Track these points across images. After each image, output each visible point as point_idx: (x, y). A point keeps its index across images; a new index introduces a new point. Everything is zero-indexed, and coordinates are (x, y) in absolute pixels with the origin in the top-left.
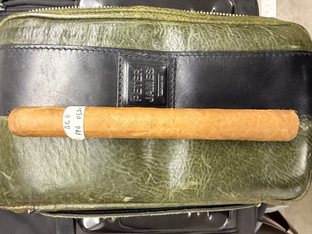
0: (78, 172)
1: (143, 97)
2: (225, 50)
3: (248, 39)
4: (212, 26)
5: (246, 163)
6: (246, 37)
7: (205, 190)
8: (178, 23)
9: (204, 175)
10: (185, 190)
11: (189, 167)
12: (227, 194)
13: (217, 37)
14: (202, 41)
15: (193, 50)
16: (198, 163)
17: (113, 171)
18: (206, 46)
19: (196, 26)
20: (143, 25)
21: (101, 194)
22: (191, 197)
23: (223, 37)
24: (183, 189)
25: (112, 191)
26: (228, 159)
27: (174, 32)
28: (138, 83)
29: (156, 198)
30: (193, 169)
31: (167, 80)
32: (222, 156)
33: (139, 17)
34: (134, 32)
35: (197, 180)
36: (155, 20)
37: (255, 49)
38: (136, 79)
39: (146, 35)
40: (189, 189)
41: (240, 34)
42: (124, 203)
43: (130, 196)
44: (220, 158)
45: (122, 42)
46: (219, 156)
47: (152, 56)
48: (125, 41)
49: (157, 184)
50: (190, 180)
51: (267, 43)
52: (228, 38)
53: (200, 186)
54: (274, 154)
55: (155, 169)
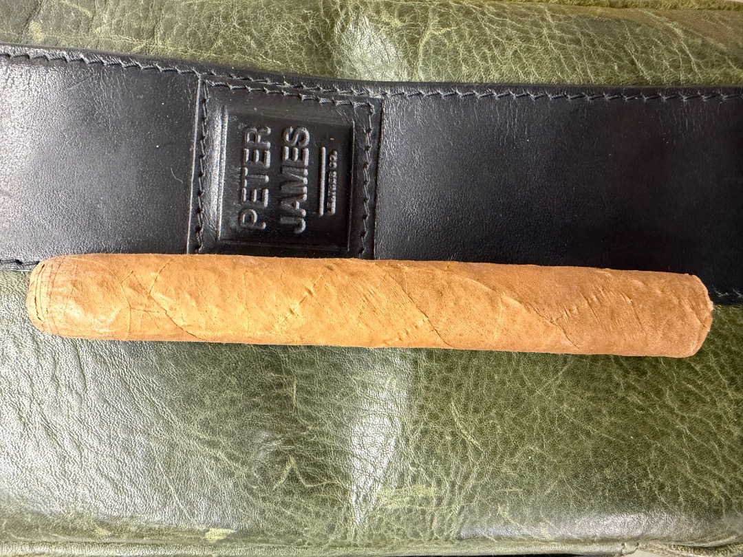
2: (532, 80)
3: (606, 47)
5: (588, 434)
6: (601, 42)
7: (460, 513)
9: (458, 468)
10: (396, 511)
11: (411, 439)
12: (528, 529)
13: (509, 39)
14: (461, 49)
15: (433, 79)
16: (439, 428)
17: (173, 446)
18: (474, 65)
23: (527, 39)
24: (390, 507)
26: (535, 419)
27: (378, 22)
28: (258, 171)
29: (306, 531)
30: (424, 447)
31: (350, 169)
32: (515, 406)
34: (256, 17)
35: (433, 483)
37: (625, 78)
38: (251, 158)
39: (292, 25)
40: (410, 511)
41: (582, 33)
42: (207, 544)
43: (226, 526)
44: (510, 414)
46: (506, 408)
47: (304, 93)
48: (226, 43)
49: (312, 489)
50: (414, 480)
51: (666, 63)
52: (544, 44)
53: (445, 502)
54: (679, 410)
55: (307, 443)
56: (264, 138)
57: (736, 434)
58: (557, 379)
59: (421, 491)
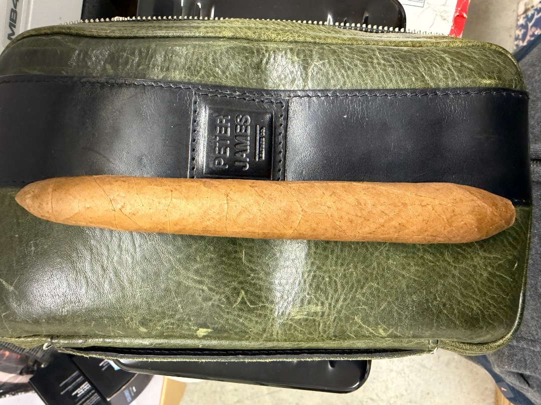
0: (121, 283)
1: (231, 161)
2: (369, 88)
3: (408, 68)
4: (348, 48)
5: (403, 276)
6: (405, 66)
7: (334, 321)
8: (294, 44)
9: (332, 296)
10: (300, 319)
11: (307, 280)
12: (372, 329)
13: (356, 65)
14: (331, 72)
15: (316, 88)
16: (322, 274)
17: (180, 283)
19: (323, 49)
20: (236, 47)
21: (159, 321)
22: (311, 333)
23: (366, 66)
24: (296, 318)
25: (177, 317)
26: (374, 269)
27: (286, 58)
28: (223, 138)
29: (251, 331)
31: (272, 136)
32: (363, 262)
33: (230, 35)
34: (221, 58)
36: (256, 41)
37: (419, 85)
38: (220, 132)
39: (240, 62)
40: (307, 320)
41: (395, 61)
42: (197, 337)
43: (208, 327)
44: (361, 267)
45: (200, 74)
46: (358, 263)
47: (247, 96)
48: (206, 72)
49: (254, 308)
50: (309, 303)
51: (441, 76)
52: (374, 68)
53: (326, 314)
54: (453, 262)
55: (250, 283)
56: (227, 121)
57: (485, 275)
58: (386, 247)
59: (313, 308)
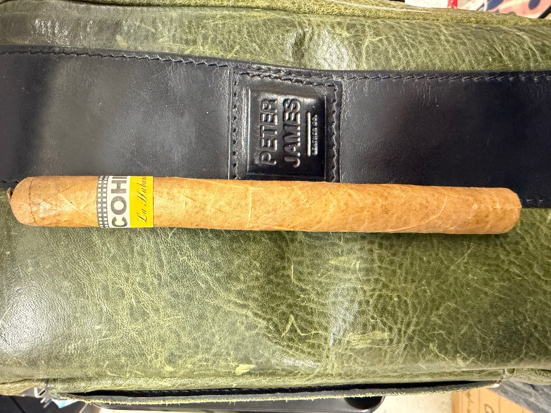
1: (279, 156)
3: (482, 47)
5: (486, 293)
6: (479, 44)
8: (341, 17)
9: (403, 319)
10: (362, 349)
11: (371, 301)
12: (449, 359)
14: (390, 50)
15: (373, 68)
16: (389, 293)
17: (218, 309)
18: (399, 59)
19: (377, 23)
20: (274, 19)
21: (190, 357)
24: (357, 347)
25: (214, 350)
26: (451, 285)
28: (270, 128)
30: (379, 306)
32: (437, 278)
34: (258, 32)
35: (386, 329)
36: (295, 12)
37: (496, 67)
38: (266, 120)
39: (281, 37)
40: (371, 349)
41: (467, 39)
43: (250, 362)
44: (434, 283)
45: (235, 50)
46: (432, 278)
48: (241, 48)
49: (305, 336)
50: (374, 329)
51: (521, 56)
52: (443, 46)
55: (300, 306)
58: (464, 259)
59: (379, 335)
